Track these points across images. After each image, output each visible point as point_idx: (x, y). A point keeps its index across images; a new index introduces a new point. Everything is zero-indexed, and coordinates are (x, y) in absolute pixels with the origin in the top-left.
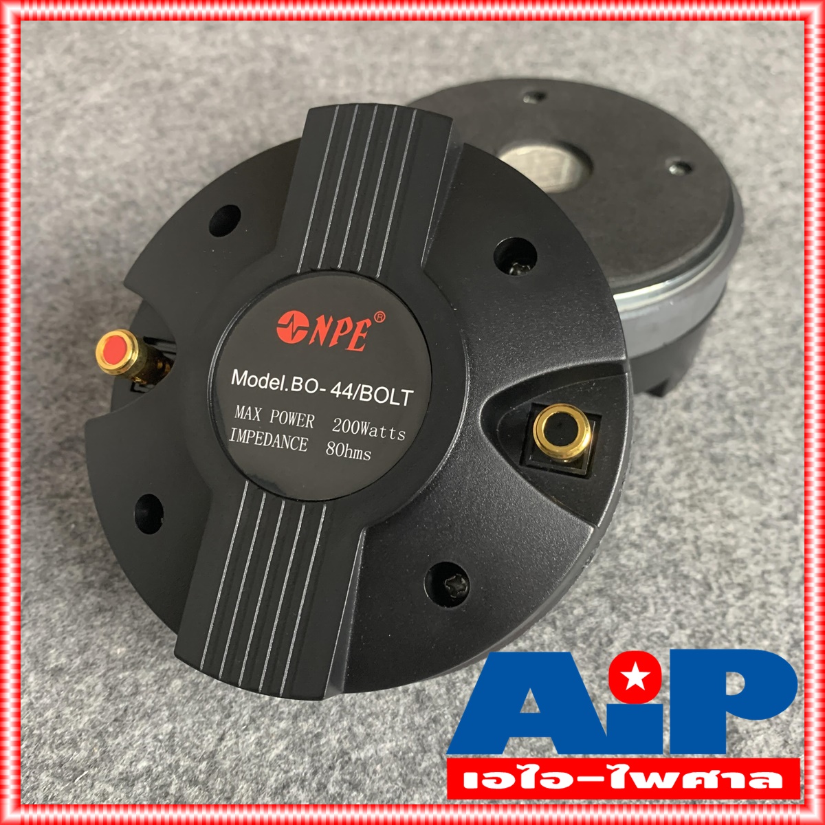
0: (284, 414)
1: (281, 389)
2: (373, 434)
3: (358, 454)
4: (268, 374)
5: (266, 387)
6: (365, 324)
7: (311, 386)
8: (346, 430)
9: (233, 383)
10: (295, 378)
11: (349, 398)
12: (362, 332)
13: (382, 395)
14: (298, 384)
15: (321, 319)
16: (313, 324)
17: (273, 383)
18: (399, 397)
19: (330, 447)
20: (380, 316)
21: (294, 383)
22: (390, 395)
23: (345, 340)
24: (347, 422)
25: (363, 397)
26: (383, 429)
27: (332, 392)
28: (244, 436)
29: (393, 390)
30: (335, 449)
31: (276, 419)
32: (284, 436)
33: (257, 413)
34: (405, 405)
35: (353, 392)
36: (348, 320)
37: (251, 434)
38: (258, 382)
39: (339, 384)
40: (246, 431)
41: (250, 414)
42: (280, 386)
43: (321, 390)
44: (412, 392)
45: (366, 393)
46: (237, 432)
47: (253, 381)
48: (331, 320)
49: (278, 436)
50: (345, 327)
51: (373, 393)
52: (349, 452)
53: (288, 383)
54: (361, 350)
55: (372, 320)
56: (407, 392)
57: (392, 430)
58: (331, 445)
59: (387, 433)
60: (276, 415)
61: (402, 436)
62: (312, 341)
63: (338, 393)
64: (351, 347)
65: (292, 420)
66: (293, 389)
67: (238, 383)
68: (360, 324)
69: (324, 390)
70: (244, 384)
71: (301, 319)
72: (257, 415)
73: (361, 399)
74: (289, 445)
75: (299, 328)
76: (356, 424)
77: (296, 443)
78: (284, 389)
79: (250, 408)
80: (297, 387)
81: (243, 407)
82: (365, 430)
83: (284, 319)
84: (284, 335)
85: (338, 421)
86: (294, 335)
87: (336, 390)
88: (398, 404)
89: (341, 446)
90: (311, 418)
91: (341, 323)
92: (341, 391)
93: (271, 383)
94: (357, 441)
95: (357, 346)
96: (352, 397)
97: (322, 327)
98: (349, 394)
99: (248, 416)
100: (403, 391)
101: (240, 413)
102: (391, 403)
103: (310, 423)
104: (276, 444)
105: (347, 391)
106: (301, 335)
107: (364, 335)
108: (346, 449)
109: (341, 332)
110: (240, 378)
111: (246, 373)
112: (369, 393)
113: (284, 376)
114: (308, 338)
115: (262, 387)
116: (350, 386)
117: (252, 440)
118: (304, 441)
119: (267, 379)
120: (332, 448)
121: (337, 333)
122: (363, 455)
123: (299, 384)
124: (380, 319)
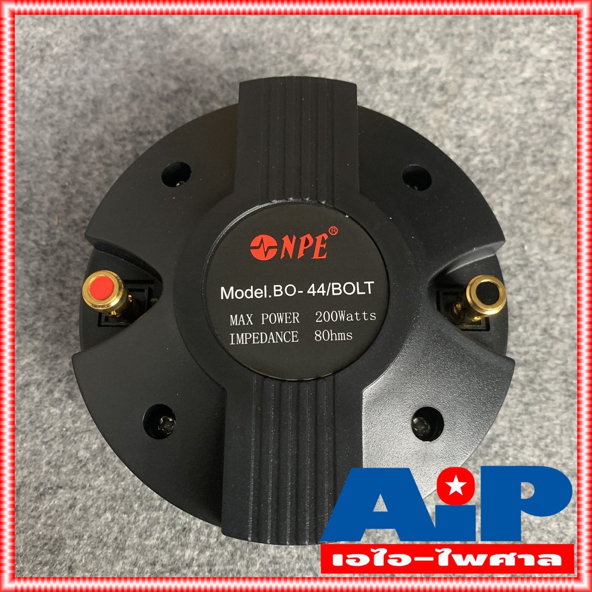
0: (273, 316)
1: (266, 297)
2: (350, 319)
3: (341, 336)
4: (252, 287)
5: (252, 297)
6: (323, 237)
7: (290, 290)
8: (327, 319)
9: (222, 298)
10: (275, 286)
11: (323, 295)
12: (321, 244)
13: (349, 288)
14: (278, 290)
15: (286, 239)
16: (280, 243)
17: (257, 293)
18: (364, 288)
19: (317, 335)
20: (334, 230)
21: (275, 290)
22: (356, 288)
23: (309, 252)
24: (326, 313)
25: (335, 292)
26: (356, 314)
27: (309, 292)
28: (242, 339)
29: (358, 283)
30: (321, 335)
31: (267, 321)
32: (277, 333)
33: (249, 318)
34: (370, 293)
35: (326, 289)
36: (309, 236)
37: (248, 336)
38: (244, 294)
39: (313, 286)
40: (242, 334)
41: (243, 321)
42: (264, 294)
43: (299, 292)
44: (373, 282)
45: (337, 289)
46: (235, 337)
47: (239, 294)
48: (294, 238)
49: (271, 333)
50: (307, 242)
51: (342, 288)
52: (334, 336)
53: (270, 291)
54: (324, 257)
55: (328, 234)
56: (369, 283)
57: (364, 314)
58: (318, 333)
59: (361, 316)
60: (266, 317)
61: (373, 317)
62: (282, 256)
63: (314, 292)
64: (316, 256)
65: (281, 319)
66: (275, 295)
67: (227, 298)
68: (319, 238)
69: (302, 292)
70: (232, 298)
71: (270, 241)
72: (250, 320)
73: (334, 294)
74: (283, 339)
75: (270, 248)
76: (334, 313)
77: (288, 337)
78: (268, 296)
79: (242, 316)
80: (278, 293)
81: (236, 316)
82: (342, 317)
83: (255, 242)
84: (259, 255)
85: (319, 314)
86: (266, 253)
87: (311, 290)
88: (364, 293)
89: (326, 333)
90: (296, 315)
91: (303, 239)
92: (316, 290)
93: (256, 293)
94: (338, 327)
95: (321, 254)
96: (325, 294)
97: (288, 245)
98: (323, 292)
99: (242, 323)
100: (365, 283)
101: (234, 320)
102: (359, 293)
103: (296, 319)
104: (271, 340)
105: (321, 290)
106: (272, 253)
107: (324, 246)
108: (330, 334)
109: (305, 246)
110: (227, 293)
111: (232, 288)
112: (339, 288)
113: (265, 286)
114: (279, 253)
115: (249, 298)
116: (322, 285)
117: (250, 341)
118: (295, 334)
119: (251, 291)
120: (319, 336)
121: (302, 247)
122: (346, 336)
123: (280, 290)
124: (334, 233)
